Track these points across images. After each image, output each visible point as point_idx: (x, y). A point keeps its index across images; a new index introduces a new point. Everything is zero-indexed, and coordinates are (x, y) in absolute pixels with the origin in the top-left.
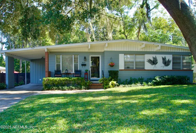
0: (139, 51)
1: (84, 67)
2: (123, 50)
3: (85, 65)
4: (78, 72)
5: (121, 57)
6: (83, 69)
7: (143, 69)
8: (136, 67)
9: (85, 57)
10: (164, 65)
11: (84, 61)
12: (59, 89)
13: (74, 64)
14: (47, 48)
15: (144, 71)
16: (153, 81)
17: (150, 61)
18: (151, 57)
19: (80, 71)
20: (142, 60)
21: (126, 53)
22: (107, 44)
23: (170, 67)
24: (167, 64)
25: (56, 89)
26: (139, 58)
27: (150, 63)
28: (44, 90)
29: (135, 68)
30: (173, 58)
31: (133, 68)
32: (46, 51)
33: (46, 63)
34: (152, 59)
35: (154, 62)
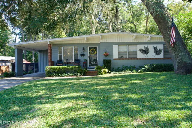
0: (131, 41)
1: (83, 57)
2: (116, 41)
3: (84, 55)
4: (77, 61)
5: (115, 47)
6: (82, 59)
7: (136, 58)
8: (130, 56)
9: (84, 48)
10: (155, 54)
11: (83, 52)
12: (59, 76)
13: (75, 55)
14: (50, 41)
15: (136, 60)
16: (143, 68)
17: (142, 51)
18: (143, 47)
19: (79, 61)
20: (134, 50)
21: (119, 44)
22: (101, 36)
23: (161, 56)
24: (158, 53)
25: (56, 76)
26: (132, 48)
27: (142, 53)
28: (46, 77)
29: (128, 57)
30: (165, 48)
31: (127, 57)
32: (49, 44)
33: (49, 54)
34: (144, 49)
35: (146, 51)
